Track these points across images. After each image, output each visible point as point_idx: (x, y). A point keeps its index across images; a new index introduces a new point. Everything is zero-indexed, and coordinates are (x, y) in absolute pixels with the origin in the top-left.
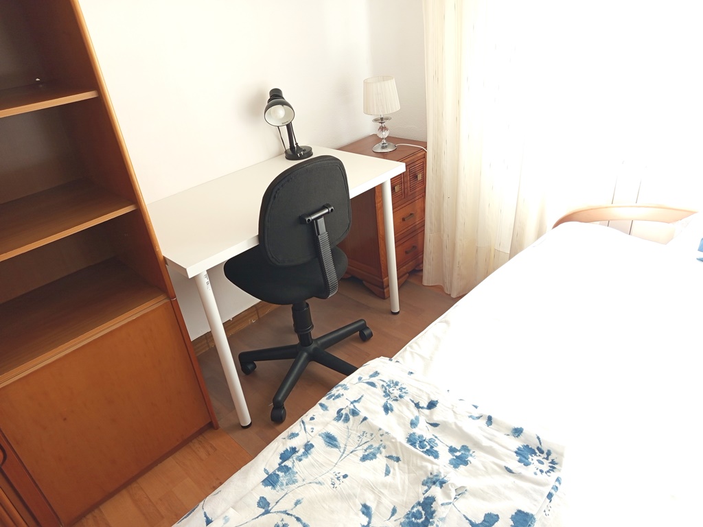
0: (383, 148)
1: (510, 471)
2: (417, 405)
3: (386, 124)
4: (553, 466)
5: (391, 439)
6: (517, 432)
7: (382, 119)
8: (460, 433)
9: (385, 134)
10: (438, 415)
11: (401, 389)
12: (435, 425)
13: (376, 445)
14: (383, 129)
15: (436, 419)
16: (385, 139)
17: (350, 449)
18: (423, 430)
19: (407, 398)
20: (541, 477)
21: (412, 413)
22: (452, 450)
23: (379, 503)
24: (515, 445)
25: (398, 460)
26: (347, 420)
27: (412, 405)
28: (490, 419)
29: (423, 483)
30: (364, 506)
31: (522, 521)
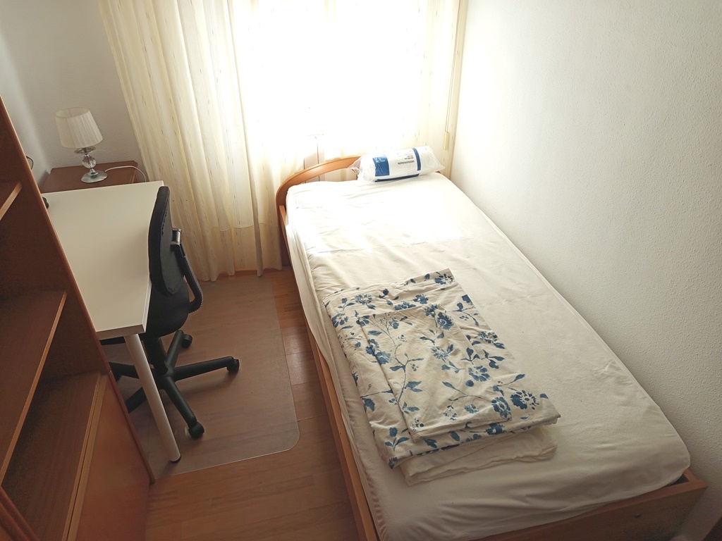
0: (93, 178)
1: (443, 289)
3: (90, 153)
5: (392, 313)
6: (427, 277)
7: (85, 149)
8: (410, 293)
9: (92, 164)
10: (393, 294)
11: (366, 296)
12: (397, 298)
13: (391, 321)
14: (88, 159)
15: (395, 295)
16: (94, 168)
17: (385, 329)
18: (396, 303)
19: (373, 298)
20: (453, 283)
21: (383, 302)
22: (415, 300)
23: (424, 333)
24: (432, 281)
25: (406, 318)
26: (367, 322)
27: (379, 298)
28: (412, 281)
29: (427, 315)
30: (421, 338)
31: (466, 298)
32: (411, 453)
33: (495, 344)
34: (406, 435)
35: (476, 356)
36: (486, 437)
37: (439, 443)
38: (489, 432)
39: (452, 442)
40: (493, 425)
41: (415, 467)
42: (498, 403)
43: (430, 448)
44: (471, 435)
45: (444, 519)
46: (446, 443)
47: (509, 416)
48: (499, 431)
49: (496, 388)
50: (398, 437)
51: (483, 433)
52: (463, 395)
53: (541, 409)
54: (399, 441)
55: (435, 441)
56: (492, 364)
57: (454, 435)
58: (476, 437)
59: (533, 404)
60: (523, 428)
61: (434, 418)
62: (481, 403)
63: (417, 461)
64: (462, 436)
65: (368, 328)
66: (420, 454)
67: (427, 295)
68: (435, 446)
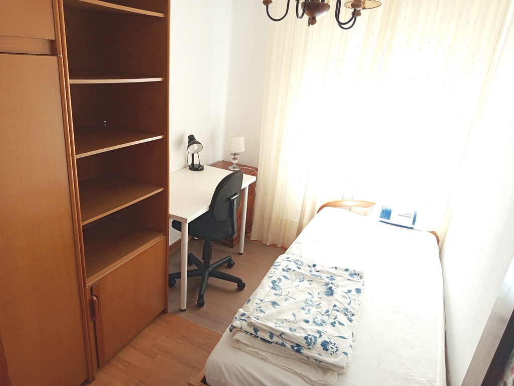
0: (234, 168)
1: (349, 280)
2: (309, 266)
3: (237, 157)
4: (361, 278)
5: (306, 276)
6: (347, 270)
7: (235, 154)
8: (328, 272)
9: (236, 162)
10: (318, 268)
11: (300, 262)
12: (318, 271)
13: (302, 278)
14: (234, 159)
15: (318, 269)
16: (236, 164)
17: (294, 280)
18: (314, 273)
19: (304, 264)
20: (359, 280)
21: (308, 269)
22: (328, 277)
23: (313, 292)
24: (347, 273)
25: (312, 281)
26: (288, 271)
27: (307, 266)
28: (336, 268)
29: (325, 285)
30: (309, 293)
31: (358, 291)
32: (241, 327)
33: (348, 318)
34: (247, 319)
35: (328, 315)
36: (288, 349)
37: (260, 334)
38: (292, 347)
39: (268, 338)
40: (297, 345)
41: (239, 336)
42: (309, 337)
43: (253, 332)
44: (280, 341)
45: (235, 373)
46: (263, 336)
47: (311, 347)
48: (298, 351)
49: (319, 332)
50: (243, 318)
51: (288, 345)
52: (296, 322)
53: (336, 357)
54: (241, 320)
55: (259, 331)
56: (333, 324)
57: (272, 335)
58: (282, 345)
59: (333, 352)
60: (316, 360)
61: (268, 320)
62: (301, 331)
63: (243, 334)
64: (275, 339)
65: (285, 274)
66: (247, 332)
67: (336, 278)
68: (256, 333)
